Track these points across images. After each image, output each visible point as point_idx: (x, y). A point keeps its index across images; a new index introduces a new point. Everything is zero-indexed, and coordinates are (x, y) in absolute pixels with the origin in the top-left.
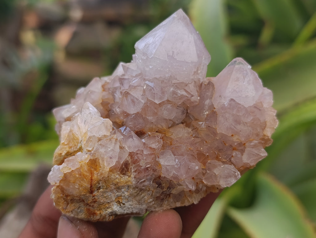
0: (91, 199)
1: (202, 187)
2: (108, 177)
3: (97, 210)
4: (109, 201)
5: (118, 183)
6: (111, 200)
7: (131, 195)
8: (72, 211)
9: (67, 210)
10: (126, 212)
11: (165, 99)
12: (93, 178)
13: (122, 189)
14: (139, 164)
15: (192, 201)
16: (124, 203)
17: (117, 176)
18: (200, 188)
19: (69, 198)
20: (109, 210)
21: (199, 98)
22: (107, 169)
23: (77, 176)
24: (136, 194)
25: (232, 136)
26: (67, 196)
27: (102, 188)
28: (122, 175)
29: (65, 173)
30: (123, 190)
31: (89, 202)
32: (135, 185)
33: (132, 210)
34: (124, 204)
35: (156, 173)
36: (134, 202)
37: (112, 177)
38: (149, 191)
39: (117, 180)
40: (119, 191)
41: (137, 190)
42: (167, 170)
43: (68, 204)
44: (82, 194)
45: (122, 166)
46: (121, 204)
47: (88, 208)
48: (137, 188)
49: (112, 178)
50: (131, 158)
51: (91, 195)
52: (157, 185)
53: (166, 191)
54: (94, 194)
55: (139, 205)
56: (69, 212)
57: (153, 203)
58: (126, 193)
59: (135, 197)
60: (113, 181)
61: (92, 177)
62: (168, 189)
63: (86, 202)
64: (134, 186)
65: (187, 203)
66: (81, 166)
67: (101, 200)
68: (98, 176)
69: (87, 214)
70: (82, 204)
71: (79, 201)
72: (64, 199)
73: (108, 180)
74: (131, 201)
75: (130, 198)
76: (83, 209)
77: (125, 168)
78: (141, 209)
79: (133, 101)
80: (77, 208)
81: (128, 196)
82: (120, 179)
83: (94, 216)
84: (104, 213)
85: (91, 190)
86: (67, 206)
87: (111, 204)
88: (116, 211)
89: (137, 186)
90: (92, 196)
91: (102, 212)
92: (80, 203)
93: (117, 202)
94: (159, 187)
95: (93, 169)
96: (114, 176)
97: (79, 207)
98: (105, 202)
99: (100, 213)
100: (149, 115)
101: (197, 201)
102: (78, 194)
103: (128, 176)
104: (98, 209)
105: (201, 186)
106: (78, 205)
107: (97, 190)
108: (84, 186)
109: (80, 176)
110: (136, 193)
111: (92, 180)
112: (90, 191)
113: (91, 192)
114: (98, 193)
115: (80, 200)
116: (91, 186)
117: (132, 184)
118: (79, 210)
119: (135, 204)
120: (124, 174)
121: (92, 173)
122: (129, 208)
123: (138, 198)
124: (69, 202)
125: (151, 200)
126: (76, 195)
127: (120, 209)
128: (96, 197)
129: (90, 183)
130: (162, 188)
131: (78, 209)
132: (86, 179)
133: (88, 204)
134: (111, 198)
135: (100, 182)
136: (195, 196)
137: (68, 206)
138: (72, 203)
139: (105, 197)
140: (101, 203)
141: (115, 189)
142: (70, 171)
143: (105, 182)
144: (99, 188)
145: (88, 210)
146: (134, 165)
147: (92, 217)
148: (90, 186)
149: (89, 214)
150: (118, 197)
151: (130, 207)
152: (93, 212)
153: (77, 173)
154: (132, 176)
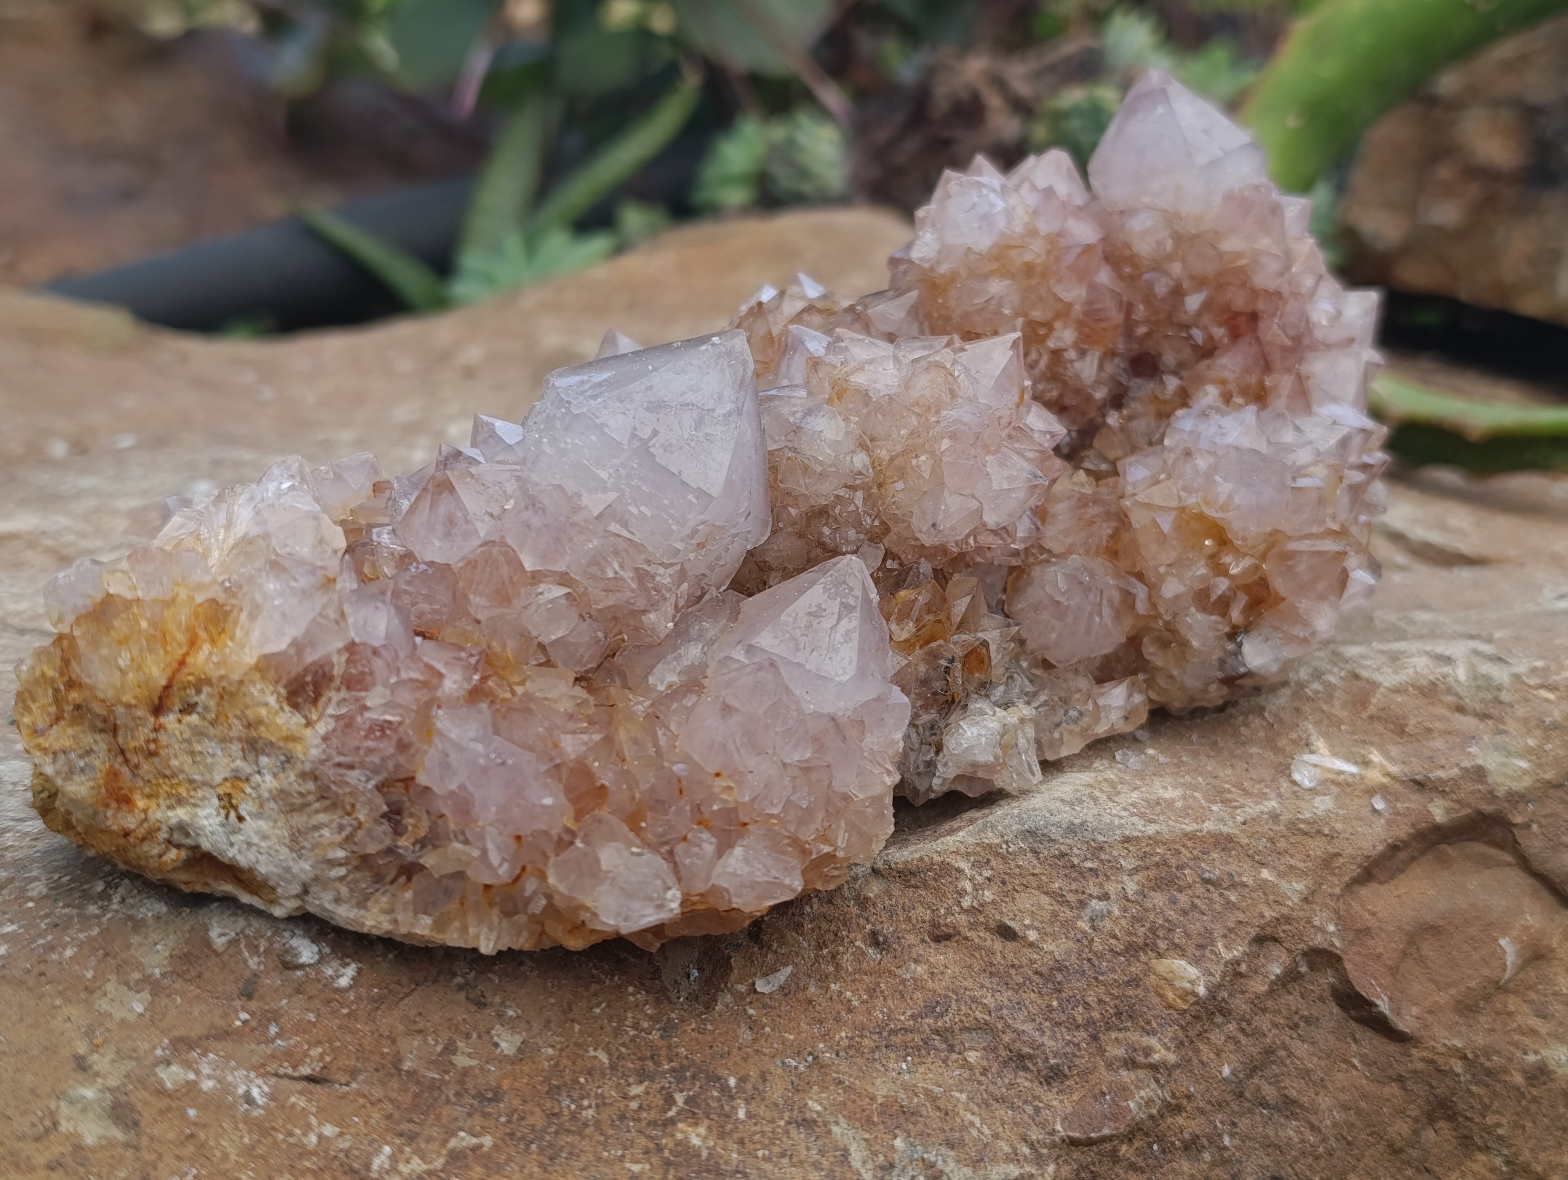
0: (143, 734)
1: (535, 893)
2: (241, 682)
3: (143, 794)
4: (198, 777)
5: (260, 722)
6: (208, 777)
7: (282, 794)
8: (55, 753)
9: (41, 740)
10: (230, 855)
11: (561, 566)
12: (190, 660)
13: (263, 752)
14: (363, 698)
15: (477, 937)
16: (243, 813)
17: (272, 700)
18: (527, 893)
19: (74, 696)
20: (181, 814)
21: (671, 625)
22: (250, 658)
23: (144, 624)
24: (299, 801)
25: (717, 775)
26: (71, 684)
27: (198, 713)
28: (290, 705)
29: (111, 591)
30: (264, 760)
31: (133, 744)
32: (312, 762)
33: (258, 861)
34: (241, 819)
35: (402, 759)
36: (279, 828)
37: (252, 689)
38: (349, 814)
39: (263, 712)
40: (251, 757)
41: (311, 786)
42: (445, 766)
43: (58, 719)
44: (125, 699)
45: (306, 670)
46: (233, 815)
47: (117, 766)
48: (316, 778)
49: (252, 694)
50: (348, 661)
51: (152, 719)
52: (385, 808)
53: (406, 848)
54: (162, 720)
55: (292, 850)
56: (44, 750)
57: (342, 871)
58: (268, 778)
59: (293, 809)
60: (247, 707)
61: (187, 654)
62: (414, 845)
63: (120, 740)
64: (308, 767)
65: (455, 936)
66: (174, 600)
67: (176, 756)
68: (208, 659)
69: (103, 790)
70: (101, 744)
71: (100, 725)
72: (56, 691)
73: (232, 695)
74: (269, 817)
75: (273, 805)
76: (97, 763)
77: (311, 687)
78: (288, 870)
79: (451, 521)
80: (79, 752)
81: (270, 792)
82: (276, 713)
83: (119, 809)
84: (159, 815)
85: (161, 698)
86: (52, 725)
87: (200, 793)
88: (202, 828)
89: (317, 773)
90: (150, 726)
91: (154, 806)
92: (98, 737)
93: (220, 798)
94: (389, 820)
95: (203, 634)
96: (262, 691)
97: (89, 752)
98: (183, 771)
99: (145, 811)
100: (480, 588)
101: (491, 945)
102: (110, 693)
103: (306, 717)
104: (147, 790)
105: (530, 886)
106: (88, 739)
107: (181, 711)
108: (147, 671)
109: (152, 631)
110: (301, 794)
111: (182, 663)
112: (156, 701)
113: (158, 710)
114: (177, 725)
115: (105, 721)
116: (168, 687)
117: (305, 754)
118: (82, 763)
119: (278, 836)
120: (295, 706)
121: (193, 643)
122: (249, 844)
123: (299, 820)
124: (66, 715)
125: (340, 854)
126: (100, 695)
127: (220, 829)
128: (163, 738)
129: (169, 672)
130: (398, 831)
131: (81, 757)
132: (166, 652)
133: (122, 752)
134: (210, 768)
135: (206, 689)
136: (496, 920)
137: (55, 727)
138: (73, 723)
139: (192, 753)
140: (167, 772)
141: (240, 740)
142: (129, 595)
143: (222, 698)
144: (189, 708)
145: (113, 775)
146: (343, 694)
147: (109, 813)
148: (163, 682)
149: (107, 790)
150: (237, 778)
151: (256, 840)
152: (124, 792)
153: (148, 614)
154: (322, 728)
